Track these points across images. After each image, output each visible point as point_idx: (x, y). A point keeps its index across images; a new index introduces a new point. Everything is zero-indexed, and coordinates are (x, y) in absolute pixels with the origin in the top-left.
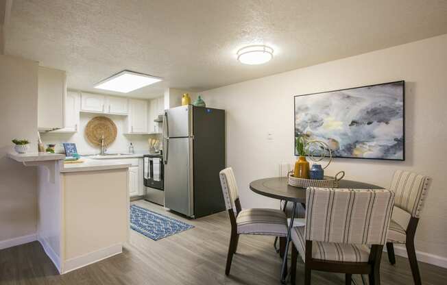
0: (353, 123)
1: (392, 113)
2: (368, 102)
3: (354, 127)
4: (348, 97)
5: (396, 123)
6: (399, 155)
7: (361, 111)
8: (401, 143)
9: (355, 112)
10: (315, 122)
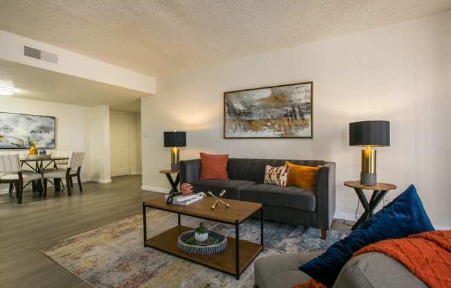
0: (32, 131)
1: (50, 129)
2: (40, 123)
3: (32, 134)
4: (30, 119)
5: (52, 133)
6: (53, 146)
7: (37, 127)
8: (54, 141)
9: (33, 126)
10: (7, 129)
